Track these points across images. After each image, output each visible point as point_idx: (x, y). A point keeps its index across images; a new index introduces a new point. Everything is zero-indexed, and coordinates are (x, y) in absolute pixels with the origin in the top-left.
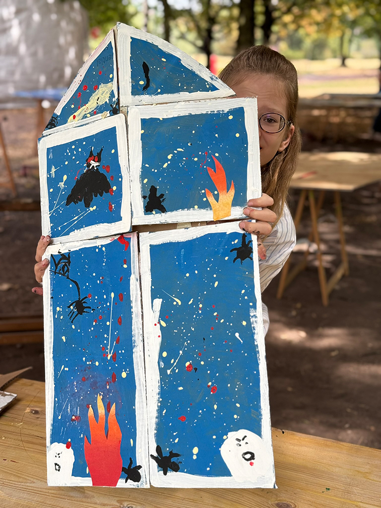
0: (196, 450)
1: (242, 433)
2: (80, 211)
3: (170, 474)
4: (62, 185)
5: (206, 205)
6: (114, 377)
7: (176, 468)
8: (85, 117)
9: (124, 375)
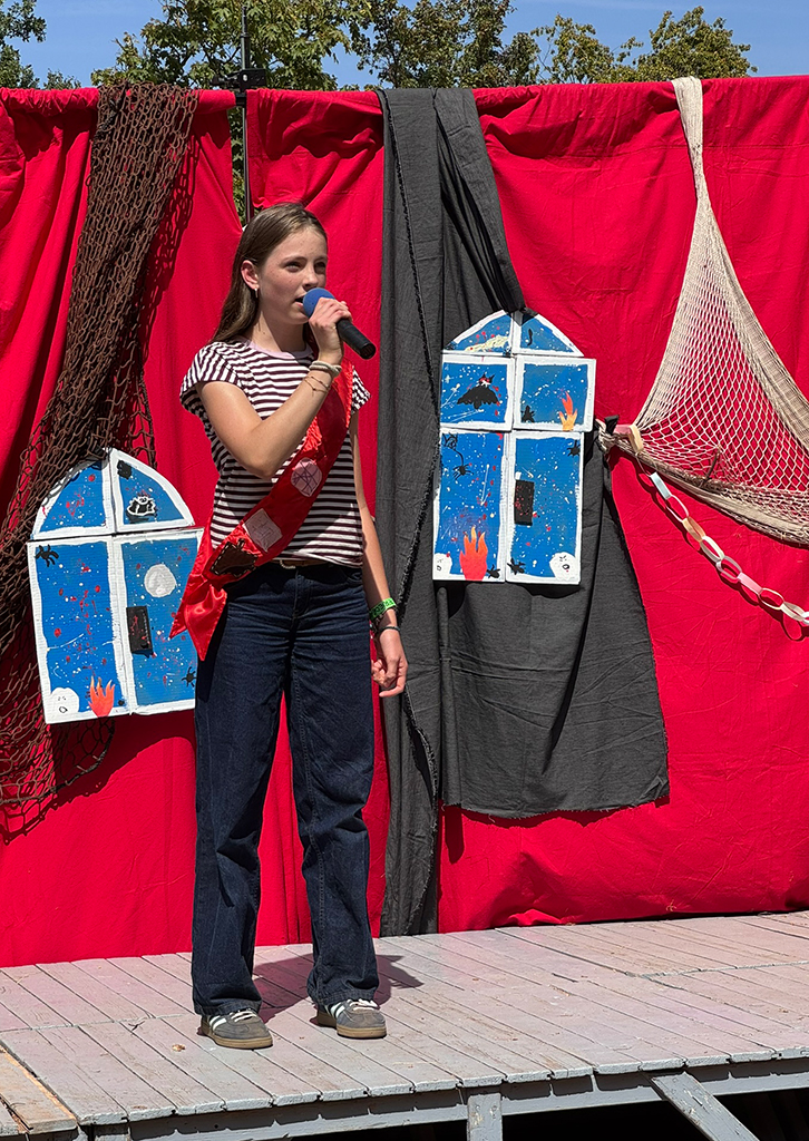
0: (535, 562)
1: (563, 554)
2: (469, 410)
3: (518, 574)
4: (455, 390)
5: (559, 421)
6: (485, 517)
7: (522, 571)
8: (481, 351)
9: (492, 516)
